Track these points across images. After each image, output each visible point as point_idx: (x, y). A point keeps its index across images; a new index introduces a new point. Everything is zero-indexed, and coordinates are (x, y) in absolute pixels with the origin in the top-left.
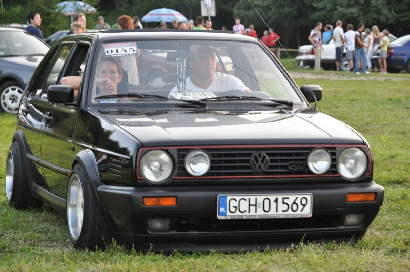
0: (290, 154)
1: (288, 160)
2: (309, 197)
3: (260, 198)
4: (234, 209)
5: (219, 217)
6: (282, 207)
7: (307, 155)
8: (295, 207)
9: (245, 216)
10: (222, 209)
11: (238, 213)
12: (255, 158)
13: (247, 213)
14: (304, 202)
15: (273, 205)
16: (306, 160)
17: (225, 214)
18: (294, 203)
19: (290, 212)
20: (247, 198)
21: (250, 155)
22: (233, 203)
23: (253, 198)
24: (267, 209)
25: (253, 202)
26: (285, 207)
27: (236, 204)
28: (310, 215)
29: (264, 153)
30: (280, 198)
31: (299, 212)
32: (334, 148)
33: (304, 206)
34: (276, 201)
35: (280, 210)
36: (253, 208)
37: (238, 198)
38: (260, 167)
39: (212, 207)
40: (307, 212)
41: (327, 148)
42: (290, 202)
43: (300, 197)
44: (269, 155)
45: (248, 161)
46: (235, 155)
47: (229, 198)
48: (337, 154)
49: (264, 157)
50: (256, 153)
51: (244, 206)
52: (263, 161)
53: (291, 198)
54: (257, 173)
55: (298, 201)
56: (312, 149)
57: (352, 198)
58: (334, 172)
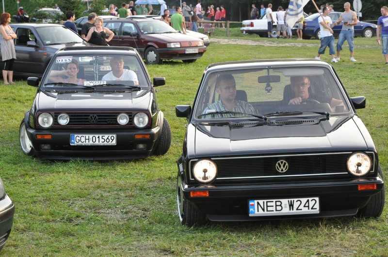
0: (109, 116)
1: (107, 119)
2: (115, 136)
3: (91, 136)
4: (78, 141)
5: (71, 144)
6: (101, 140)
7: (117, 116)
8: (108, 140)
9: (84, 144)
10: (72, 141)
11: (80, 143)
12: (91, 117)
13: (84, 143)
14: (112, 138)
15: (97, 139)
16: (116, 119)
17: (74, 143)
18: (108, 138)
19: (105, 143)
20: (84, 136)
21: (89, 116)
22: (78, 138)
23: (87, 136)
24: (94, 141)
25: (87, 138)
26: (103, 140)
27: (79, 139)
28: (116, 145)
29: (95, 115)
30: (101, 136)
31: (110, 142)
32: (131, 113)
33: (113, 140)
34: (99, 137)
35: (101, 142)
36: (87, 141)
37: (80, 136)
38: (93, 122)
39: (67, 140)
40: (114, 142)
41: (127, 113)
42: (105, 138)
43: (110, 136)
44: (98, 116)
45: (87, 119)
46: (82, 116)
47: (75, 136)
48: (133, 116)
49: (95, 117)
50: (91, 115)
51: (83, 139)
52: (95, 119)
53: (106, 136)
54: (90, 124)
55: (109, 138)
56: (119, 113)
57: (137, 137)
58: (131, 124)
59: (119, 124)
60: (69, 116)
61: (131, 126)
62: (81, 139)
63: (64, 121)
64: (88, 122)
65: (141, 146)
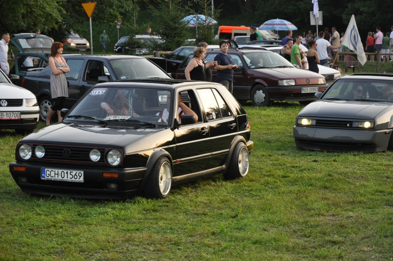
1: (79, 154)
2: (82, 172)
3: (60, 171)
4: (48, 175)
5: (42, 179)
6: (69, 176)
7: (90, 151)
8: (76, 177)
10: (43, 175)
11: (50, 177)
12: (65, 151)
13: (54, 178)
14: (80, 175)
15: (66, 175)
16: (89, 154)
17: (44, 177)
18: (75, 175)
19: (73, 179)
20: (54, 170)
21: (63, 149)
22: (48, 172)
23: (56, 171)
24: (63, 176)
25: (56, 173)
26: (71, 177)
28: (83, 182)
29: (69, 149)
30: (69, 172)
31: (77, 179)
32: (104, 149)
33: (80, 177)
34: (67, 173)
35: (69, 179)
36: (56, 176)
37: (50, 170)
38: (66, 156)
39: (38, 174)
40: (82, 179)
41: (99, 150)
42: (73, 174)
43: (78, 172)
44: (71, 150)
45: (61, 153)
47: (46, 170)
48: (105, 152)
49: (69, 151)
50: (65, 149)
52: (68, 153)
53: (74, 172)
54: (64, 159)
55: (77, 174)
56: (92, 149)
57: (106, 175)
58: (103, 161)
59: (91, 161)
60: (45, 149)
61: (103, 163)
62: (52, 174)
63: (40, 154)
64: (62, 156)
65: (113, 186)
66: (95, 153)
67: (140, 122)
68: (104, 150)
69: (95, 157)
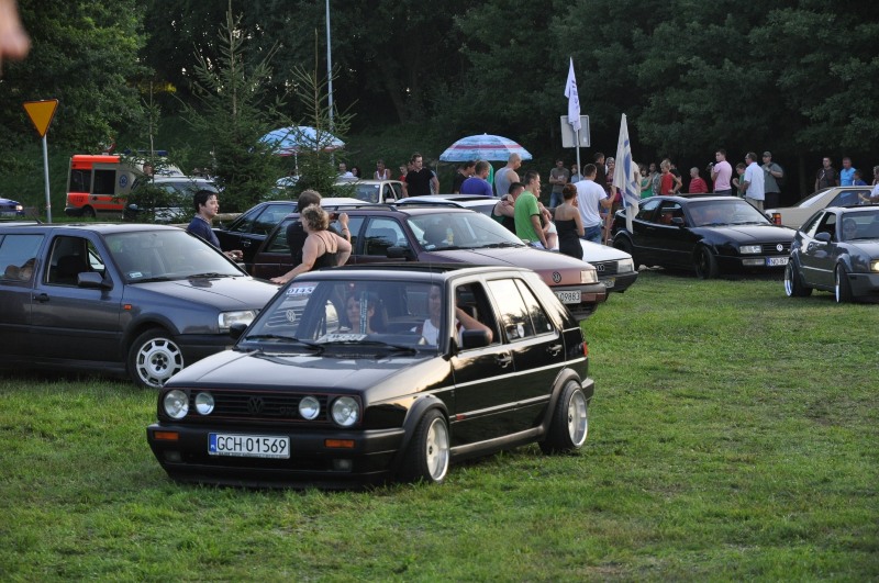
0: (285, 400)
1: (280, 406)
2: (287, 440)
3: (244, 438)
4: (221, 447)
5: (211, 453)
6: (263, 447)
7: (298, 402)
8: (274, 448)
9: (231, 453)
10: (212, 446)
11: (225, 450)
12: (252, 401)
13: (232, 451)
14: (283, 444)
15: (256, 445)
16: (297, 406)
17: (215, 450)
18: (274, 444)
19: (270, 452)
20: (233, 437)
21: (248, 398)
22: (222, 442)
23: (238, 438)
24: (250, 448)
25: (238, 442)
26: (266, 448)
27: (224, 442)
28: (288, 457)
29: (259, 398)
30: (261, 439)
31: (278, 453)
33: (283, 448)
34: (258, 441)
35: (261, 452)
36: (238, 447)
37: (225, 437)
38: (255, 411)
39: (203, 445)
40: (286, 453)
41: (317, 397)
42: (270, 443)
43: (279, 439)
44: (264, 399)
45: (246, 404)
46: (237, 398)
47: (218, 436)
48: (329, 402)
49: (260, 402)
50: (253, 398)
51: (231, 444)
52: (258, 405)
53: (271, 440)
54: (250, 416)
55: (277, 443)
56: (302, 396)
57: (331, 444)
58: (325, 419)
59: (302, 418)
60: (215, 398)
61: (325, 422)
62: (229, 444)
63: (204, 408)
64: (247, 410)
65: (344, 464)
66: (310, 404)
67: (386, 345)
68: (326, 397)
69: (309, 411)
